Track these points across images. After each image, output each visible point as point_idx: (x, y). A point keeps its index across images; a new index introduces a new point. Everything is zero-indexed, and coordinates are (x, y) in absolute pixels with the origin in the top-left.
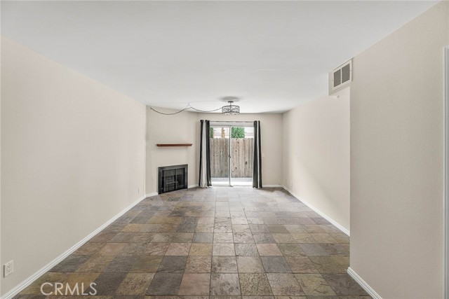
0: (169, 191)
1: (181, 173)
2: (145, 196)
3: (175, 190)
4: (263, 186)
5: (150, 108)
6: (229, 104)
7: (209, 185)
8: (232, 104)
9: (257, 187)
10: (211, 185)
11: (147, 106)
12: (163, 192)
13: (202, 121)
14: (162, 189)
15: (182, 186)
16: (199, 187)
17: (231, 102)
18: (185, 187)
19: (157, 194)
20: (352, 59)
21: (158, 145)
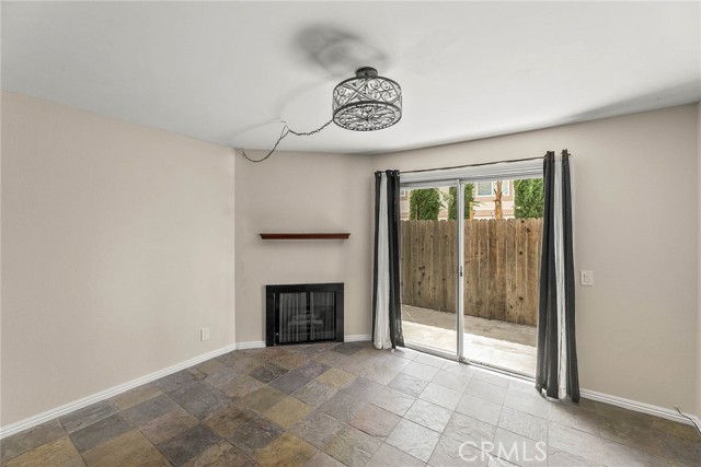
0: (293, 343)
1: (327, 300)
2: (231, 347)
3: (308, 341)
5: (242, 154)
7: (396, 340)
11: (237, 151)
12: (278, 343)
13: (378, 175)
15: (328, 333)
18: (338, 337)
19: (261, 344)
21: (264, 237)
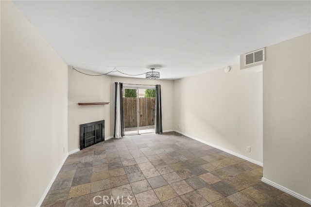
0: (89, 146)
1: (99, 128)
2: (68, 155)
3: (95, 143)
4: (163, 132)
5: (72, 69)
6: (151, 71)
7: (122, 135)
8: (154, 71)
9: (159, 133)
10: (124, 136)
11: (69, 66)
12: (84, 147)
13: (116, 84)
14: (83, 145)
15: (100, 139)
16: (114, 138)
17: (153, 69)
18: (103, 140)
19: (78, 150)
20: (265, 48)
21: (80, 104)
